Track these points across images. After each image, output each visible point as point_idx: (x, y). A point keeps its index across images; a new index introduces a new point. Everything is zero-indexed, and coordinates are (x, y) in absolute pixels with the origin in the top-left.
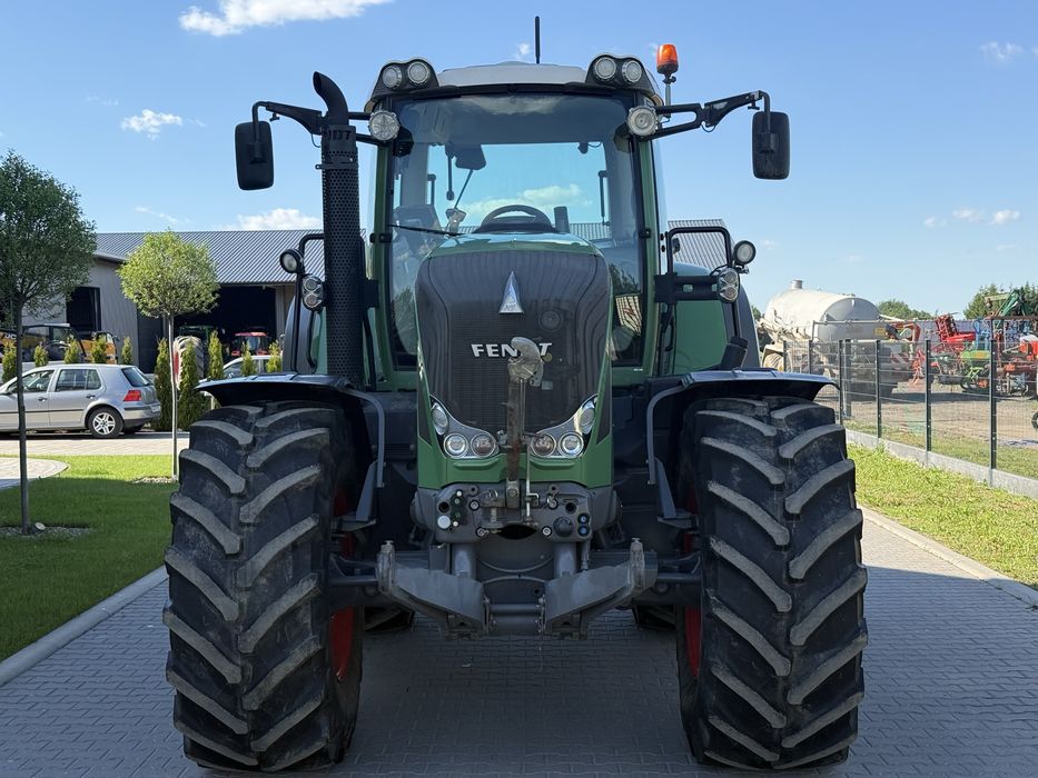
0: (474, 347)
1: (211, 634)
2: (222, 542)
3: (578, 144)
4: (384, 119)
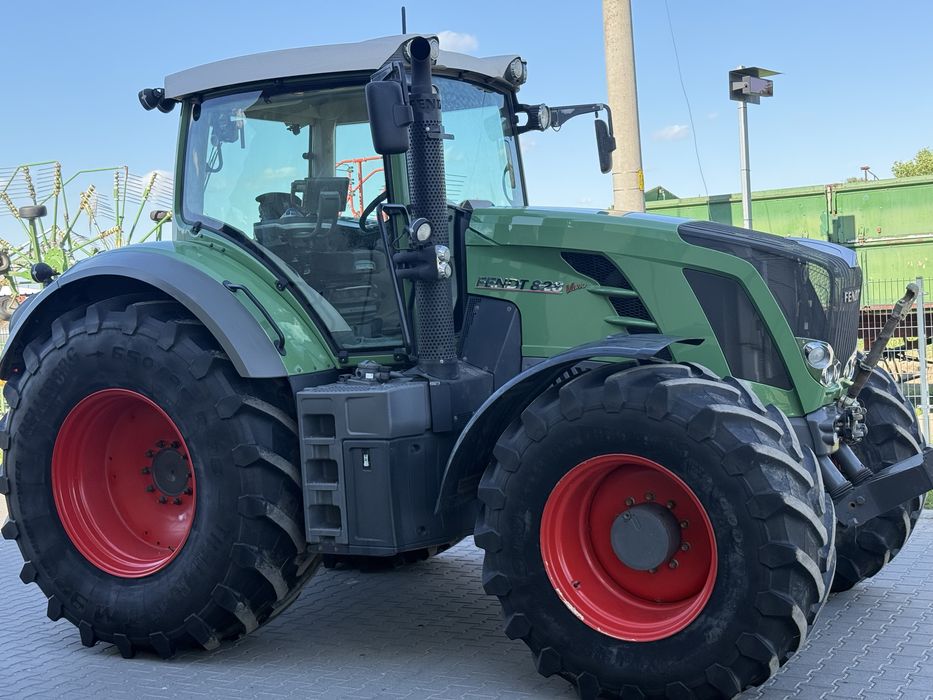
0: (846, 294)
3: (290, 125)
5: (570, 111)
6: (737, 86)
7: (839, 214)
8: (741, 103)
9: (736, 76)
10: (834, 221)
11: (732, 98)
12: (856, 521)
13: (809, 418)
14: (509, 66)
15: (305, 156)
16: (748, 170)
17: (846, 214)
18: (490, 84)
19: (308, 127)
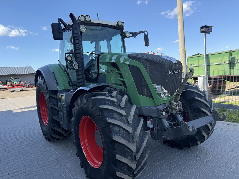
0: (169, 71)
1: (129, 157)
2: (128, 130)
3: (90, 42)
4: (83, 27)
5: (138, 33)
6: (202, 30)
7: (232, 56)
8: (204, 34)
9: (202, 28)
10: (231, 58)
11: (201, 32)
12: (169, 138)
13: (158, 107)
14: (118, 23)
15: (94, 48)
16: (206, 47)
17: (234, 56)
18: (113, 27)
19: (94, 42)
